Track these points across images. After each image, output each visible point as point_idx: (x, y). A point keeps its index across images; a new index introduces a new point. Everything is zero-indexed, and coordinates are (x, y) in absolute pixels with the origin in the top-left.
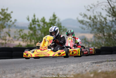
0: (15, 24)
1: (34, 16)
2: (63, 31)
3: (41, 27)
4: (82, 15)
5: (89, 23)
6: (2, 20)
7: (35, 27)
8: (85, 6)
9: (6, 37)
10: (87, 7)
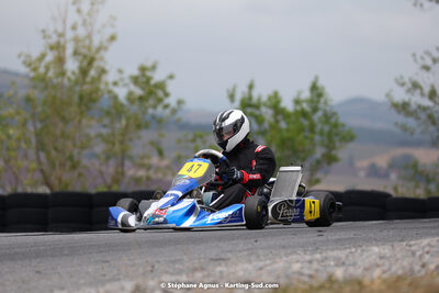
0: (179, 115)
2: (342, 139)
3: (266, 125)
4: (403, 85)
5: (429, 112)
6: (137, 103)
8: (414, 55)
9: (149, 157)
10: (422, 58)
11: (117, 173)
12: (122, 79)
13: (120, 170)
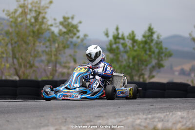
0: (85, 42)
1: (117, 29)
2: (165, 56)
3: (128, 48)
7: (118, 48)
9: (69, 63)
11: (53, 70)
12: (56, 24)
13: (54, 69)
